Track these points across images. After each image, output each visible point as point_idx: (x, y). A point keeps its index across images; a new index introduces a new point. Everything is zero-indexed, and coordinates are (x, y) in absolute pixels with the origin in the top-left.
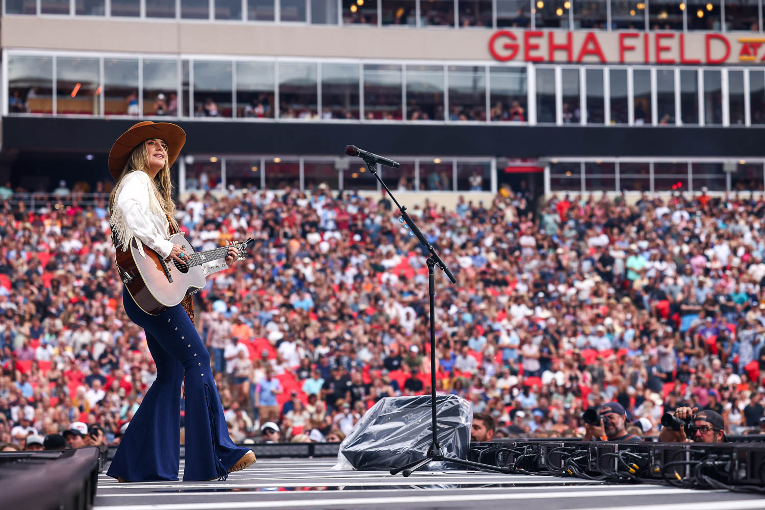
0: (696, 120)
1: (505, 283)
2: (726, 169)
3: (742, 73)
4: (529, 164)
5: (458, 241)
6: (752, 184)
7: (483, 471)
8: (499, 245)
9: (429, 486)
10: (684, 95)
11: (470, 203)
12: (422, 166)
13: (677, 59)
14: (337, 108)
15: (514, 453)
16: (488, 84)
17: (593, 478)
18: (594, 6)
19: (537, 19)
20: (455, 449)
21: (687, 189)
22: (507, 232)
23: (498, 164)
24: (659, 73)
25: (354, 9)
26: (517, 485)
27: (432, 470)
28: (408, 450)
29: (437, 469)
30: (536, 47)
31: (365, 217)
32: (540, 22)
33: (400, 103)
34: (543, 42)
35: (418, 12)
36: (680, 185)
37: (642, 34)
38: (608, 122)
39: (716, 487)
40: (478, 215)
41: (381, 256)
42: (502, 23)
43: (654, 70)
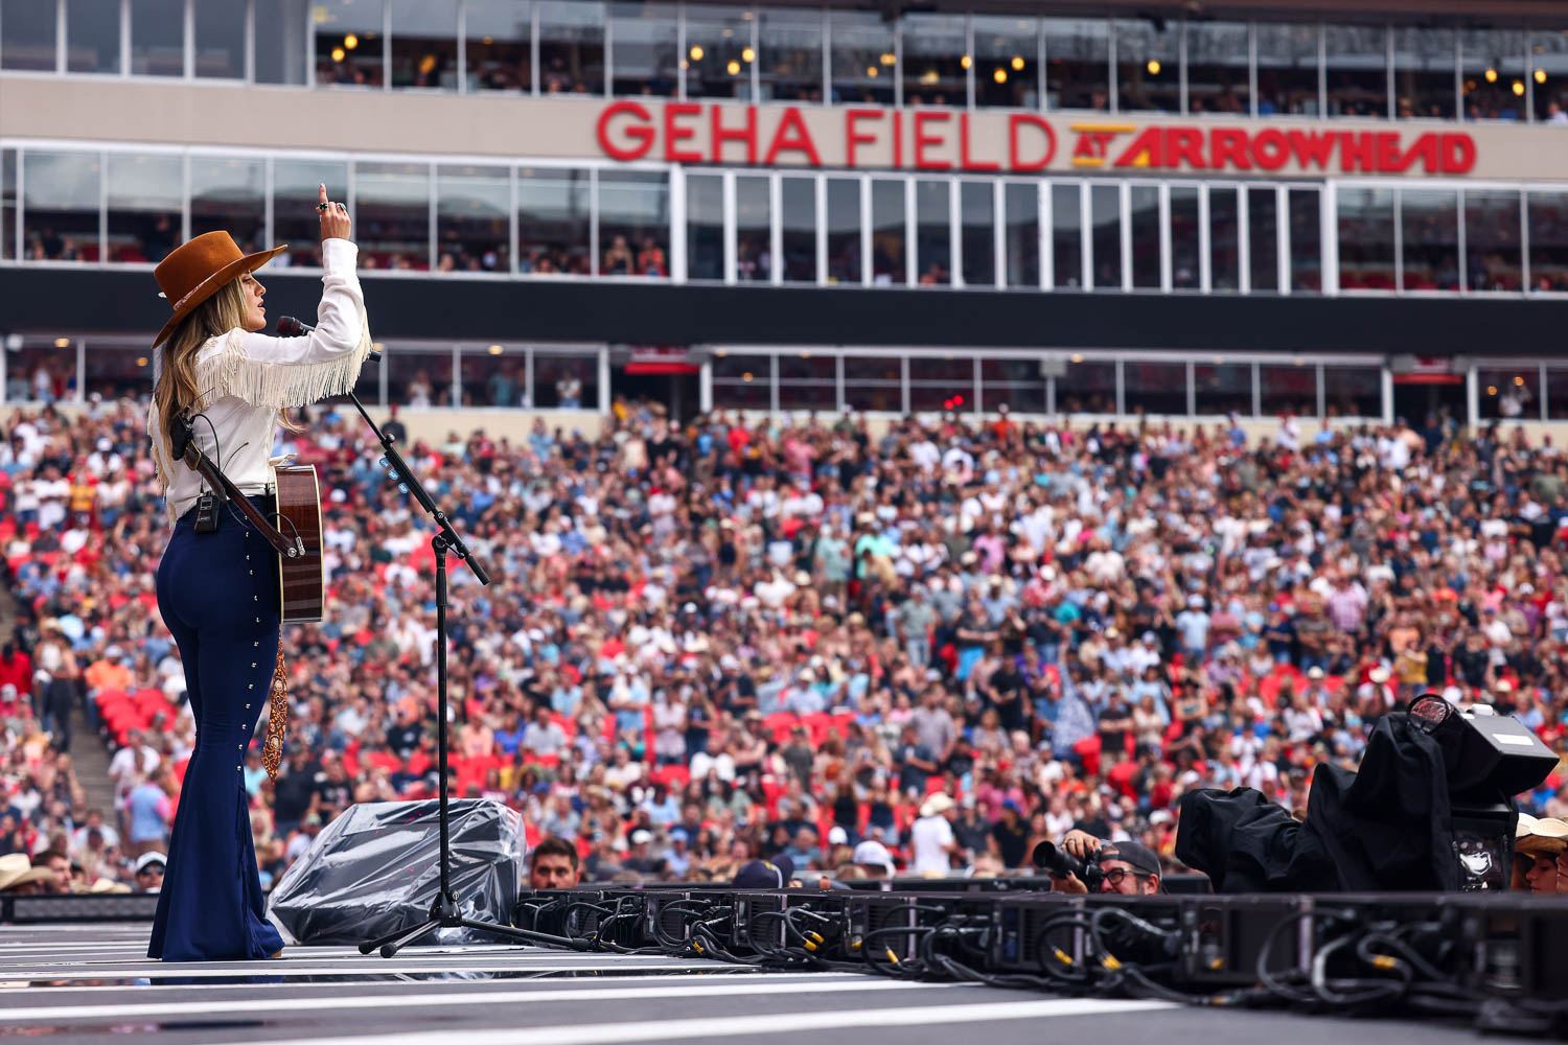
0: (990, 278)
1: (621, 585)
2: (1046, 370)
3: (1076, 190)
4: (672, 358)
5: (534, 504)
6: (1096, 400)
7: (541, 946)
8: (610, 511)
9: (438, 975)
10: (967, 230)
11: (558, 432)
12: (466, 359)
13: (956, 162)
14: (303, 246)
15: (598, 911)
16: (597, 203)
17: (741, 959)
18: (800, 58)
19: (689, 80)
20: (489, 904)
21: (971, 409)
22: (628, 486)
23: (612, 356)
24: (920, 185)
25: (338, 55)
26: (600, 973)
27: (444, 944)
28: (399, 905)
29: (454, 943)
30: (687, 134)
31: (353, 455)
32: (696, 87)
33: (425, 240)
34: (700, 125)
35: (462, 63)
36: (959, 400)
37: (888, 111)
38: (823, 280)
39: (960, 977)
40: (574, 454)
41: (386, 532)
42: (624, 86)
43: (911, 182)
